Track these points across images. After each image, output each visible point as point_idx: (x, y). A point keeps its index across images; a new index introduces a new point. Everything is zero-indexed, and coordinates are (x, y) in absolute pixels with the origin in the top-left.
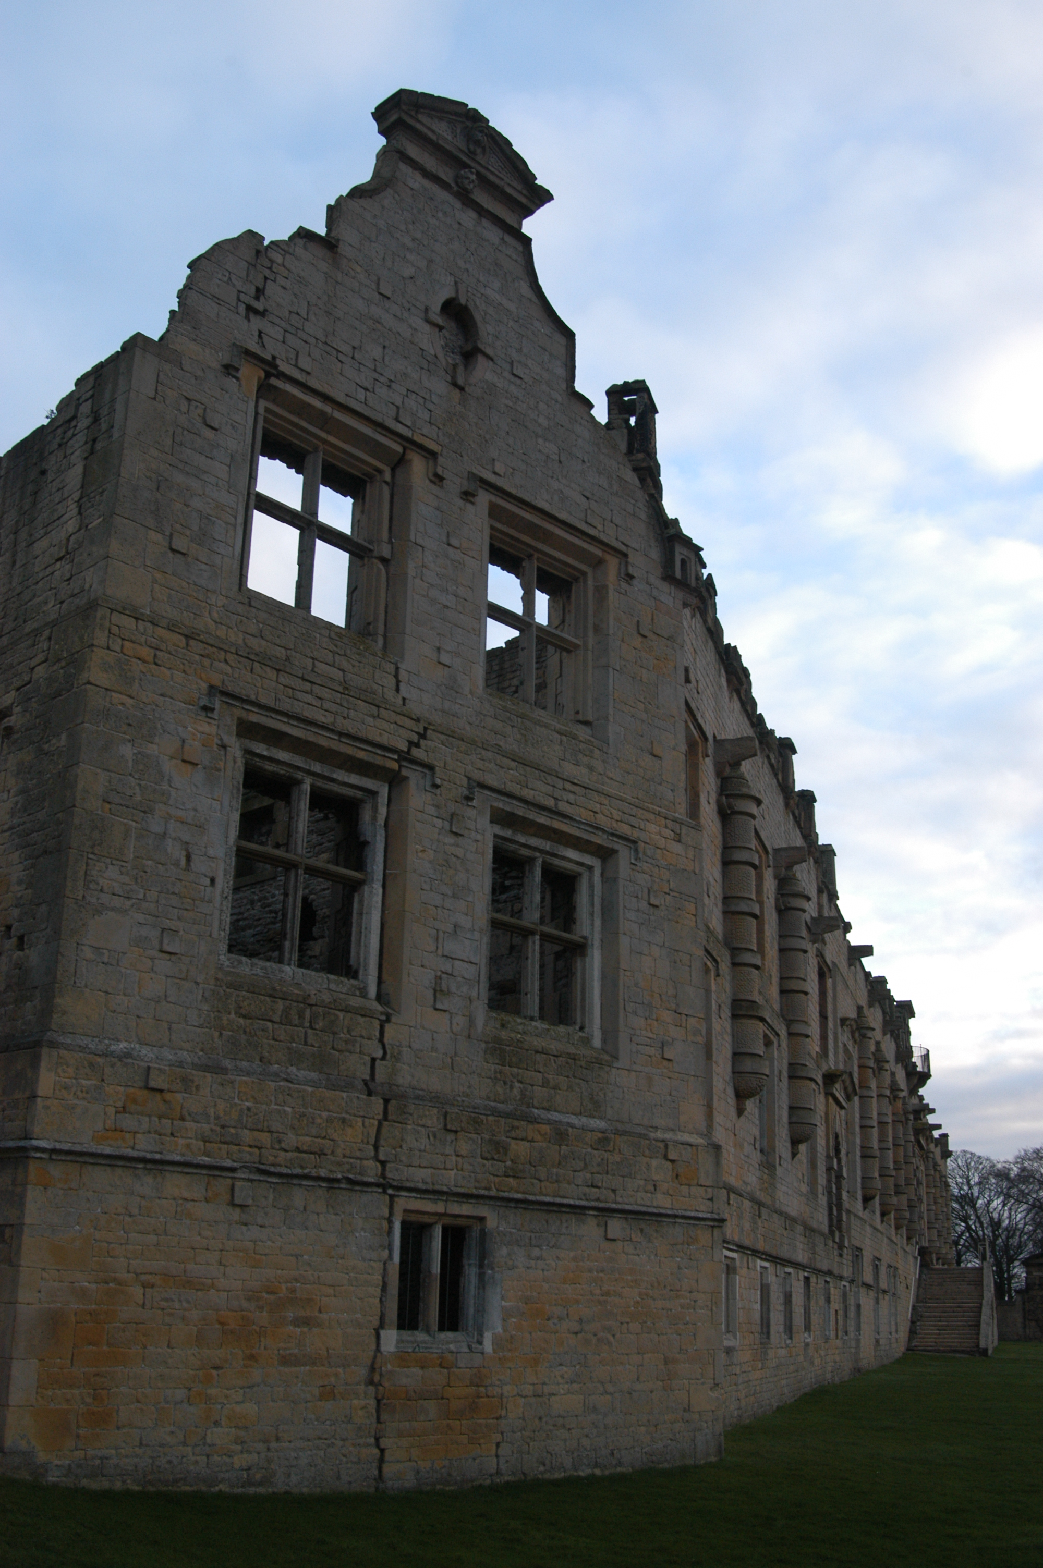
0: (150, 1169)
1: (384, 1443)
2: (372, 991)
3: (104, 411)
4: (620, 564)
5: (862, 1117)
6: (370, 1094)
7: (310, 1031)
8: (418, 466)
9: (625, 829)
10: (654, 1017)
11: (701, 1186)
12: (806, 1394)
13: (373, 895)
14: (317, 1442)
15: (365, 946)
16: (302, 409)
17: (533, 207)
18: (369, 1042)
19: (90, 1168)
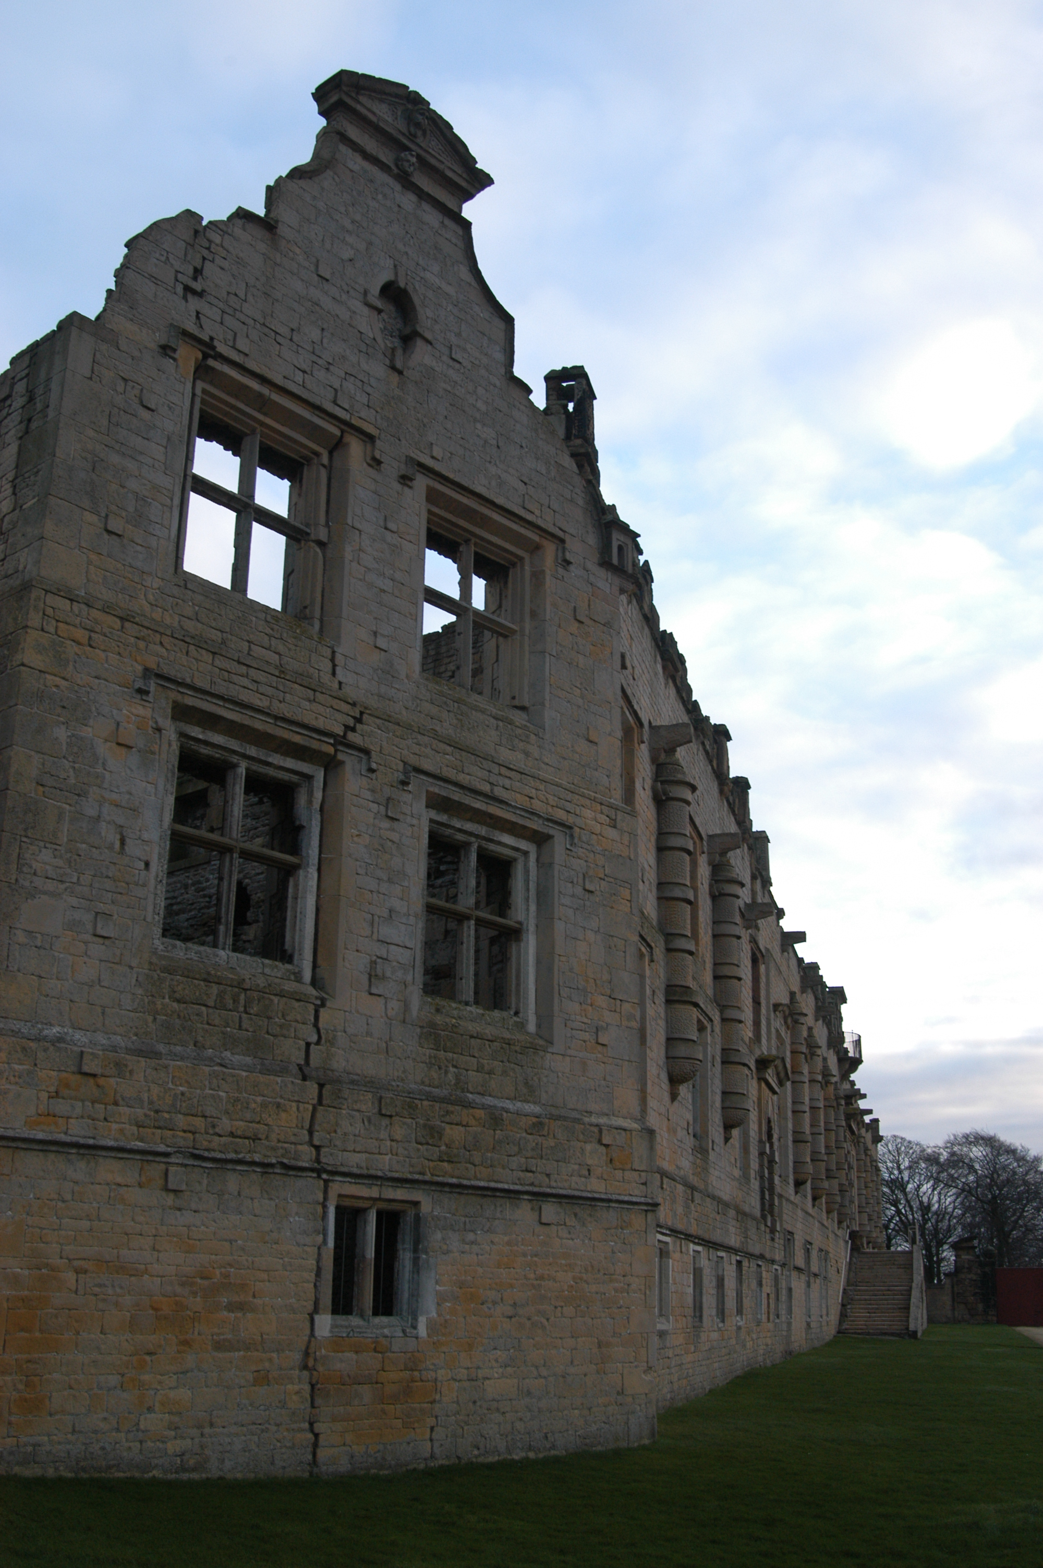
0: (83, 1154)
1: (318, 1427)
2: (307, 975)
3: (40, 391)
4: (557, 549)
5: (794, 1103)
6: (304, 1078)
7: (244, 1016)
8: (356, 449)
9: (560, 815)
10: (589, 1001)
11: (635, 1170)
12: (738, 1377)
13: (308, 879)
14: (251, 1427)
15: (300, 930)
16: (240, 391)
17: (472, 191)
18: (304, 1026)
19: (22, 1153)
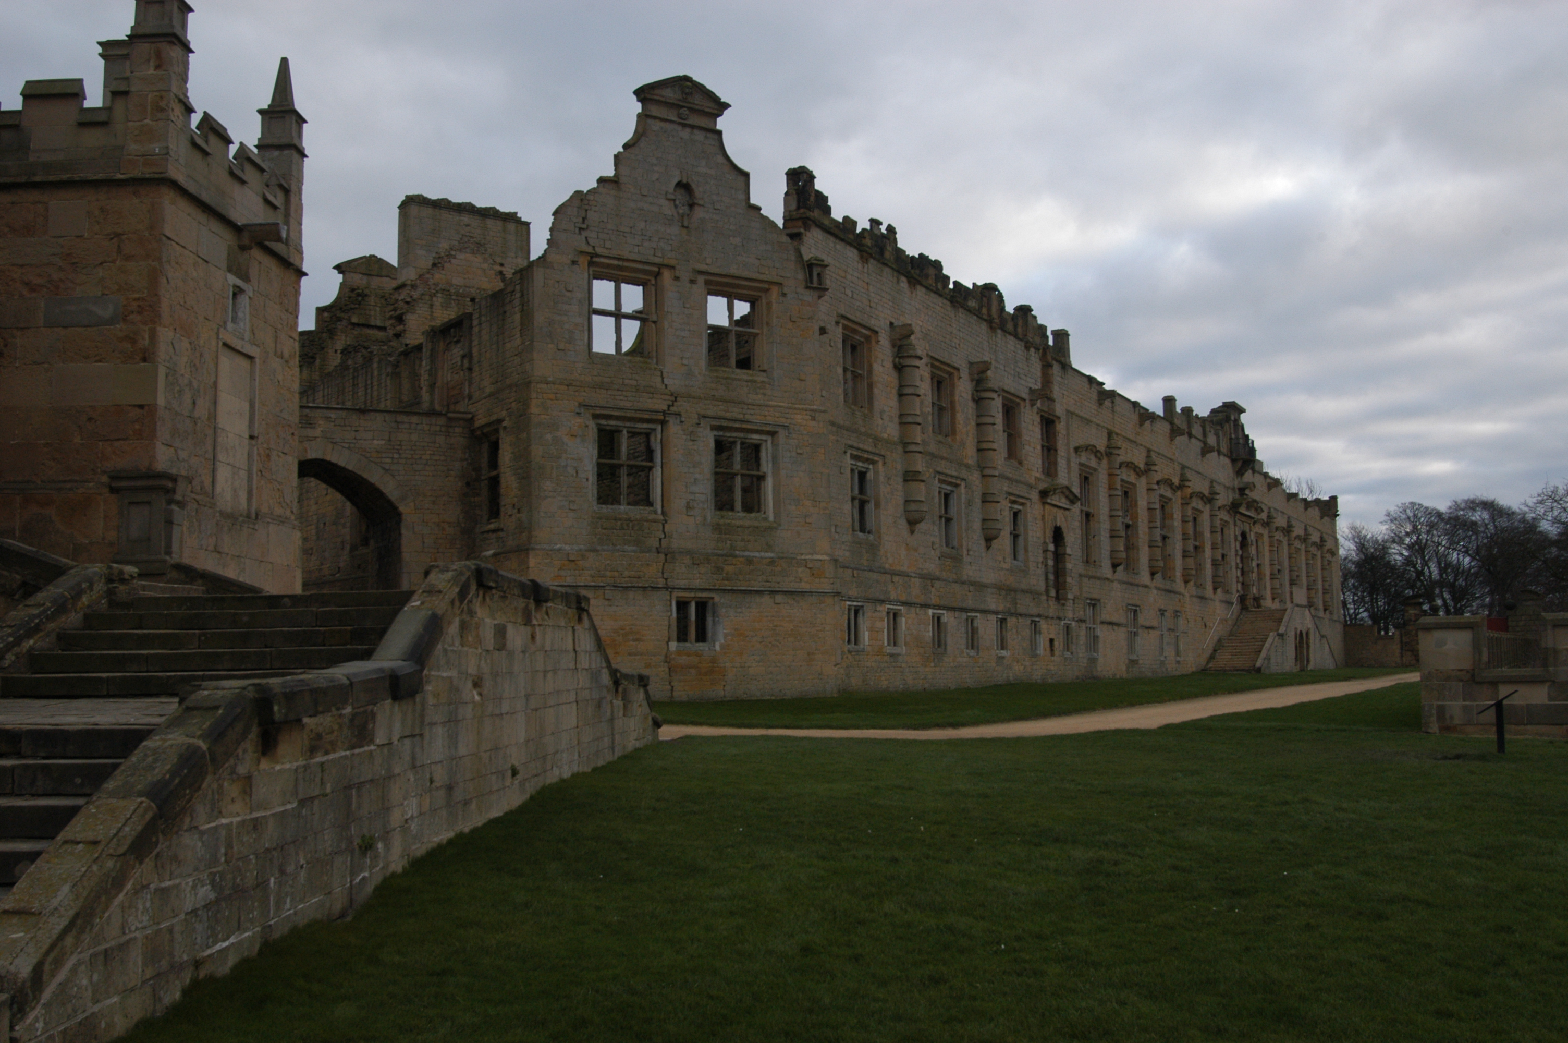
1: (673, 684)
2: (659, 511)
4: (779, 288)
6: (658, 553)
7: (632, 531)
8: (667, 275)
9: (783, 421)
10: (801, 504)
11: (827, 578)
13: (657, 472)
15: (656, 493)
17: (720, 113)
18: (658, 532)
